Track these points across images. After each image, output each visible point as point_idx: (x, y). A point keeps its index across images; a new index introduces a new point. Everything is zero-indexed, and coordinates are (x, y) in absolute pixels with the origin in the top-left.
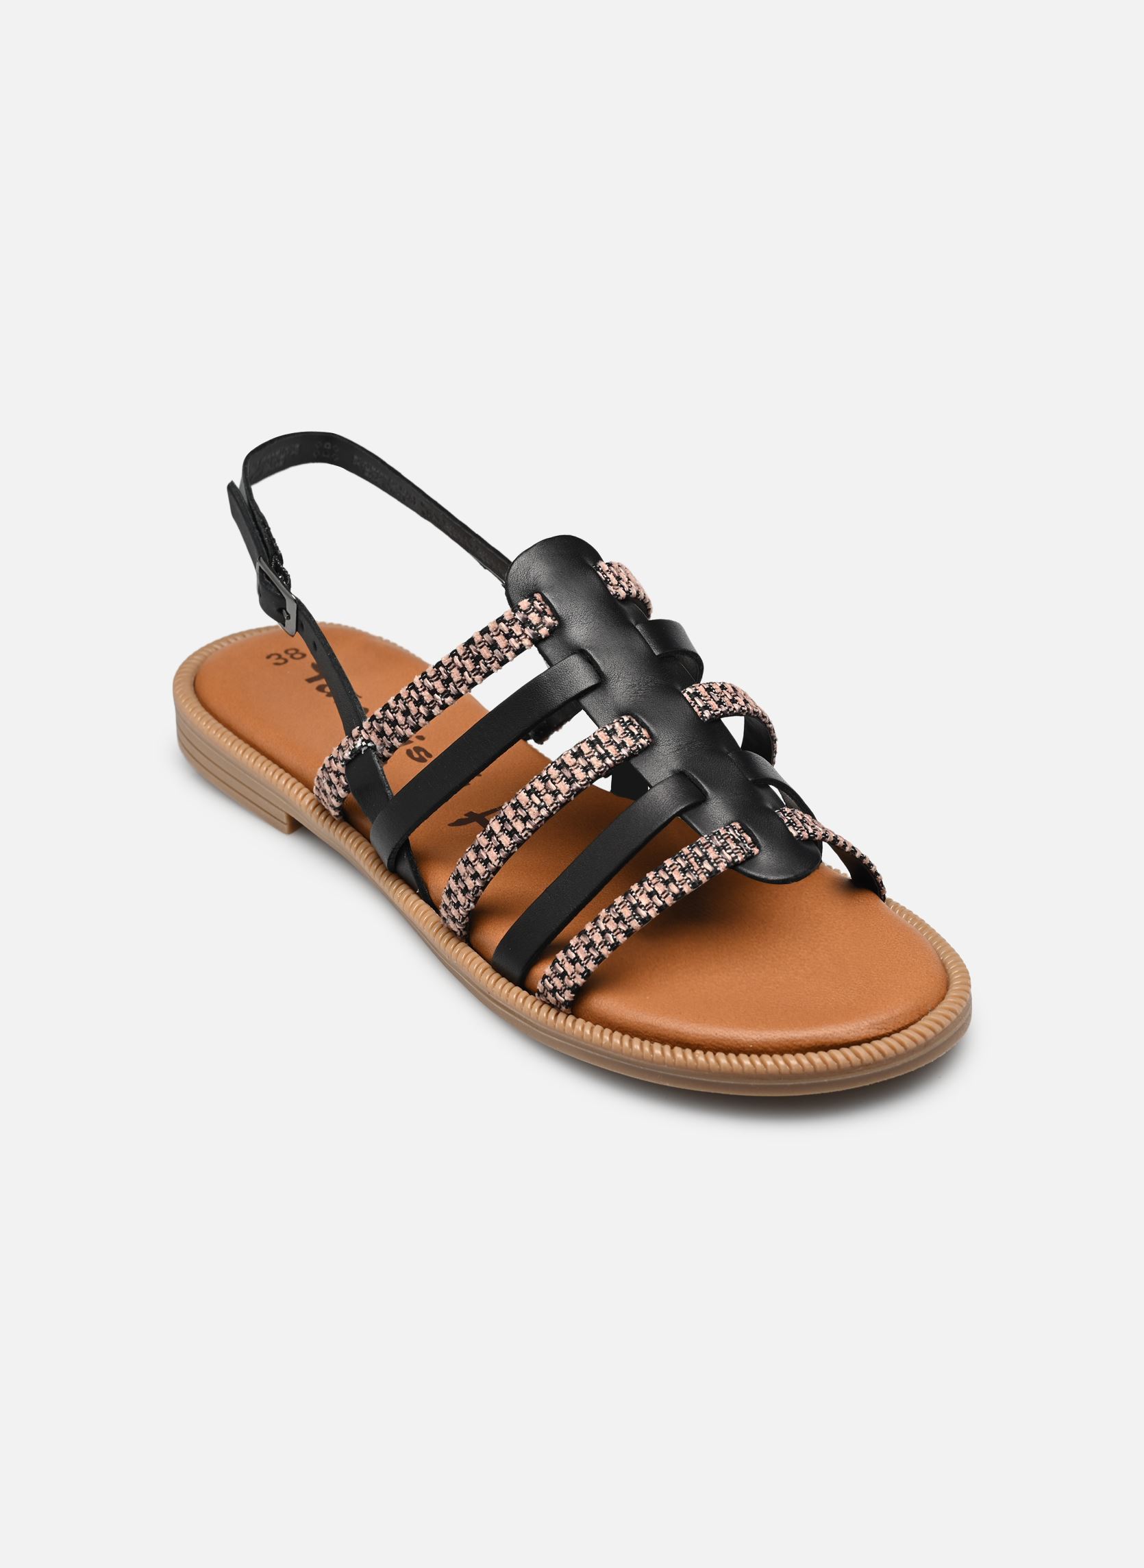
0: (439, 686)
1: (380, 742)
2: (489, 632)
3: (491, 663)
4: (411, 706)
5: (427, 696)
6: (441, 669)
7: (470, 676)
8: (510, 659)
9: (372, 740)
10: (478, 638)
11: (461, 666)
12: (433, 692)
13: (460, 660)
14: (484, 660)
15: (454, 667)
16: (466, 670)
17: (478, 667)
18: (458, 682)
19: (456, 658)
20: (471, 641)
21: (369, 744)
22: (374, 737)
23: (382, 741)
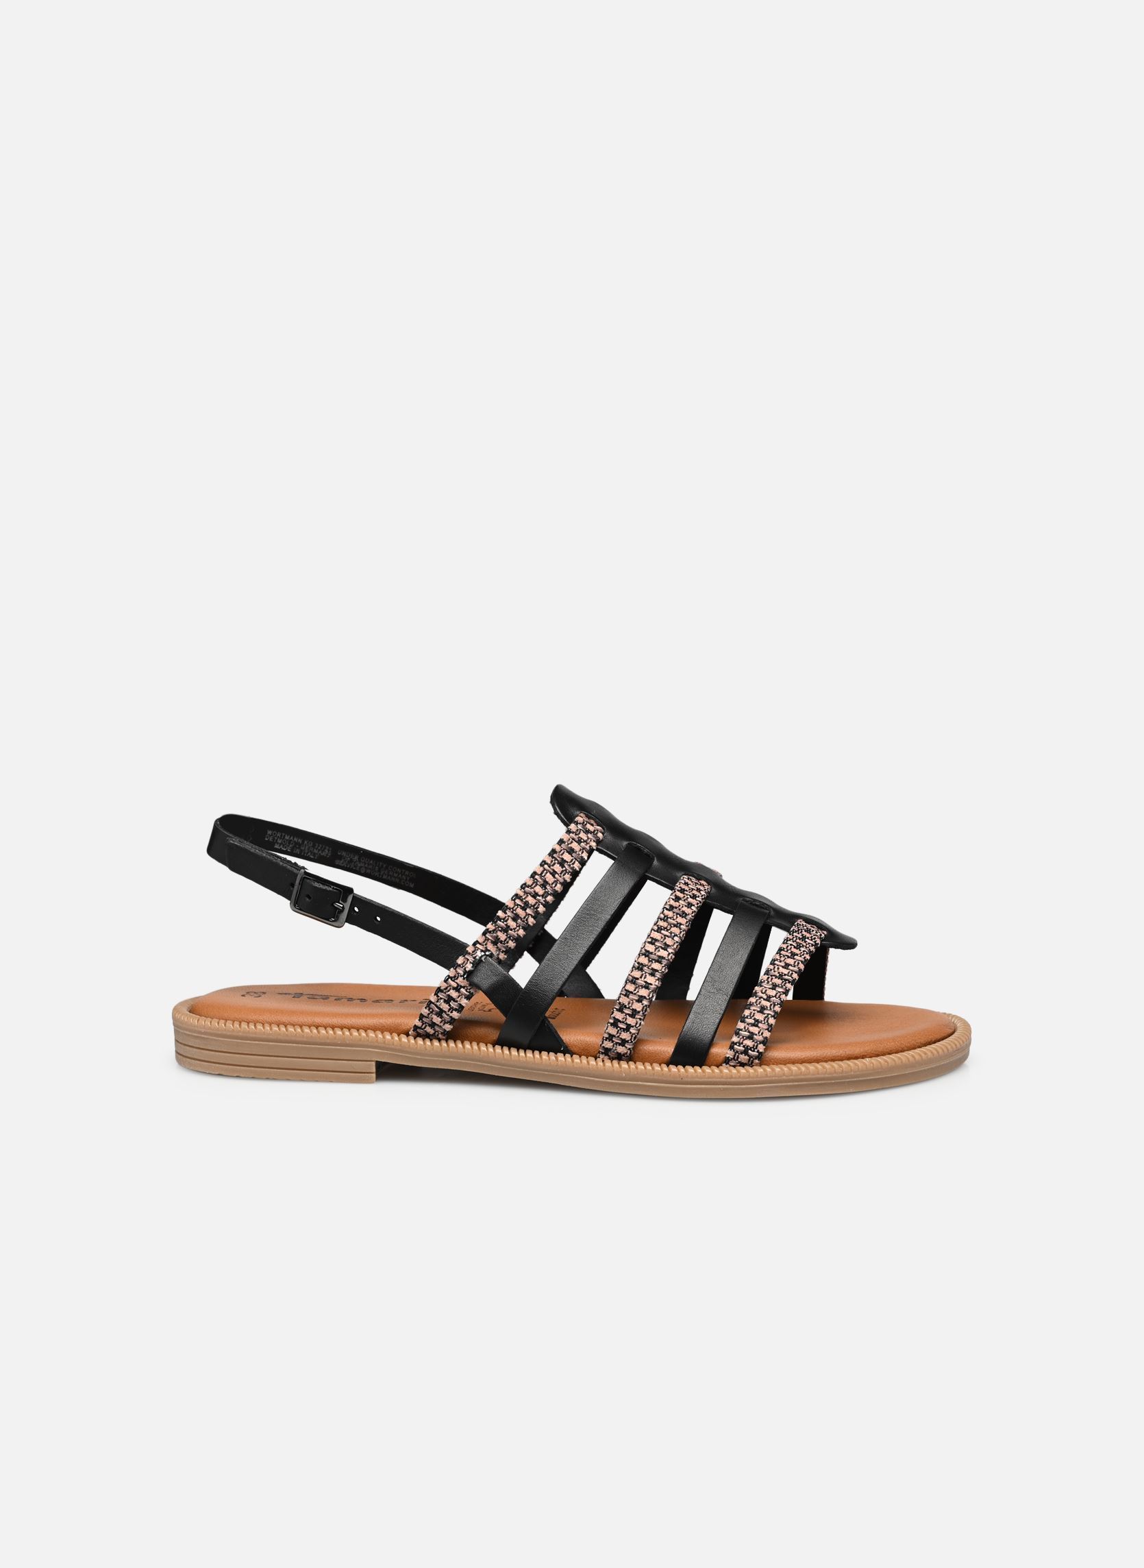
0: (539, 890)
1: (495, 949)
2: (564, 842)
3: (573, 864)
4: (520, 911)
5: (531, 900)
6: (537, 877)
7: (560, 876)
8: (586, 858)
9: (489, 948)
10: (558, 848)
11: (552, 871)
12: (535, 895)
13: (549, 867)
14: (567, 862)
15: (547, 873)
16: (556, 873)
17: (564, 869)
18: (552, 884)
19: (546, 866)
20: (553, 851)
21: (487, 953)
22: (490, 946)
23: (497, 948)
